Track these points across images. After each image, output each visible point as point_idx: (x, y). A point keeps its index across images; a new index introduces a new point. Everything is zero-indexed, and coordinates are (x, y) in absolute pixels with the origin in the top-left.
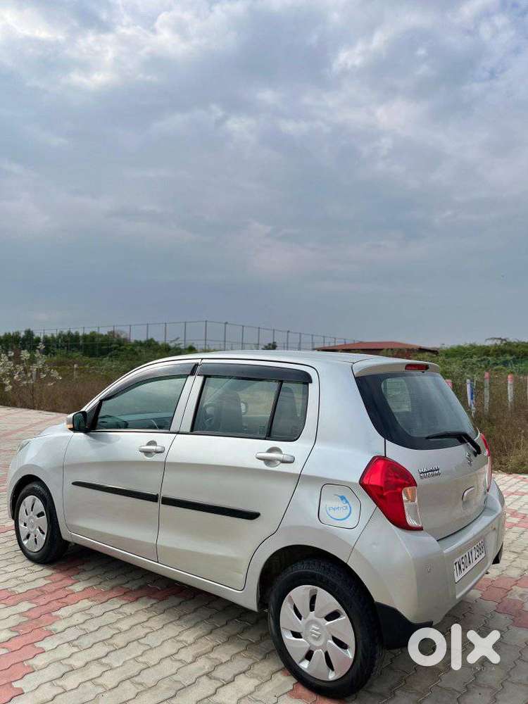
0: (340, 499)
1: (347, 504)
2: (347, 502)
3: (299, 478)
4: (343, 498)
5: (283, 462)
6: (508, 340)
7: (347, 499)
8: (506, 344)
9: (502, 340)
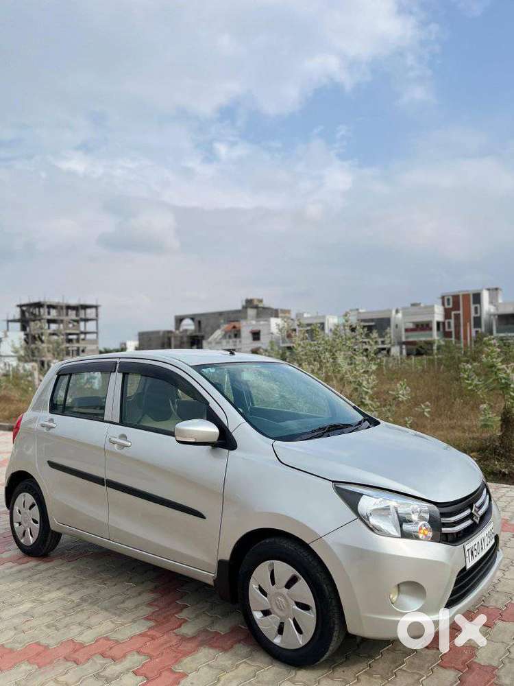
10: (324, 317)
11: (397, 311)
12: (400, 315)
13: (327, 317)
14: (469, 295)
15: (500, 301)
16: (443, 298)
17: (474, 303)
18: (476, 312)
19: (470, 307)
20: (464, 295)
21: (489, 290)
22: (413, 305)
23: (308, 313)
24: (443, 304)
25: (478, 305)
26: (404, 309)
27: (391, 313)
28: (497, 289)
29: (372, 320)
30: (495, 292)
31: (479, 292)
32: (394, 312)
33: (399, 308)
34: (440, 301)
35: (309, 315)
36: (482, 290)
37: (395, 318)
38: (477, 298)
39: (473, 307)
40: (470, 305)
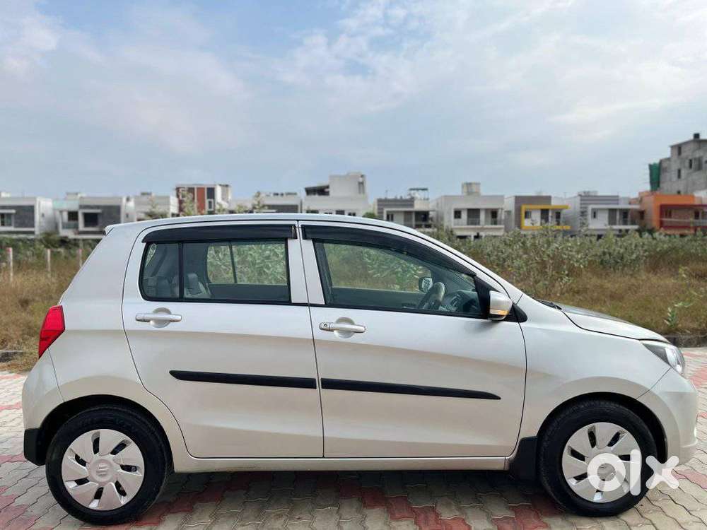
10: (35, 199)
11: (128, 200)
12: (131, 204)
13: (38, 200)
14: (204, 189)
15: (230, 198)
16: (178, 189)
17: (208, 198)
18: (210, 207)
19: (204, 202)
20: (198, 189)
21: (220, 185)
22: (143, 194)
23: (7, 192)
24: (178, 196)
25: (212, 200)
26: (136, 197)
27: (121, 201)
28: (227, 186)
29: (98, 207)
30: (225, 188)
31: (212, 186)
32: (124, 200)
33: (131, 196)
34: (175, 192)
35: (8, 195)
36: (215, 185)
37: (126, 206)
38: (211, 192)
39: (207, 201)
40: (204, 199)
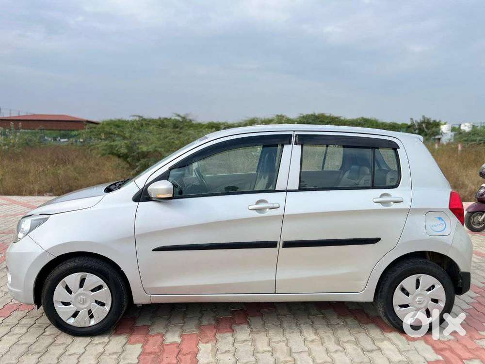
0: (438, 219)
1: (443, 222)
2: (443, 220)
3: (409, 211)
4: (440, 218)
5: (395, 202)
6: (144, 117)
7: (443, 219)
8: (142, 120)
9: (139, 117)
